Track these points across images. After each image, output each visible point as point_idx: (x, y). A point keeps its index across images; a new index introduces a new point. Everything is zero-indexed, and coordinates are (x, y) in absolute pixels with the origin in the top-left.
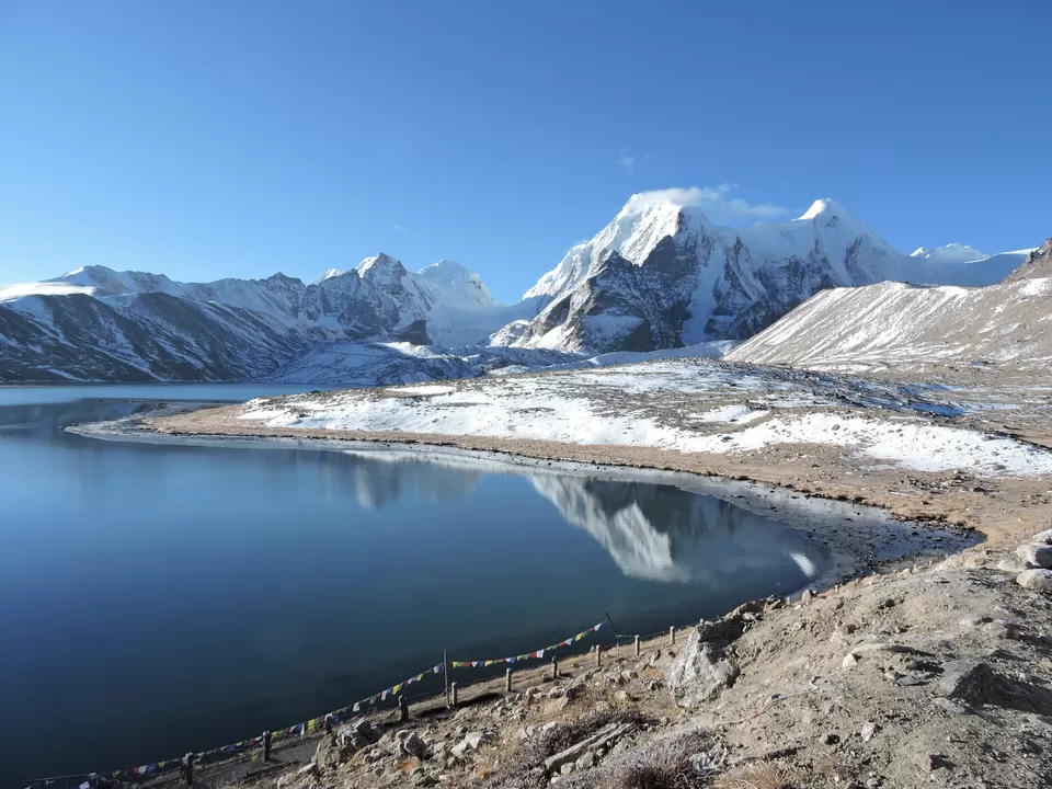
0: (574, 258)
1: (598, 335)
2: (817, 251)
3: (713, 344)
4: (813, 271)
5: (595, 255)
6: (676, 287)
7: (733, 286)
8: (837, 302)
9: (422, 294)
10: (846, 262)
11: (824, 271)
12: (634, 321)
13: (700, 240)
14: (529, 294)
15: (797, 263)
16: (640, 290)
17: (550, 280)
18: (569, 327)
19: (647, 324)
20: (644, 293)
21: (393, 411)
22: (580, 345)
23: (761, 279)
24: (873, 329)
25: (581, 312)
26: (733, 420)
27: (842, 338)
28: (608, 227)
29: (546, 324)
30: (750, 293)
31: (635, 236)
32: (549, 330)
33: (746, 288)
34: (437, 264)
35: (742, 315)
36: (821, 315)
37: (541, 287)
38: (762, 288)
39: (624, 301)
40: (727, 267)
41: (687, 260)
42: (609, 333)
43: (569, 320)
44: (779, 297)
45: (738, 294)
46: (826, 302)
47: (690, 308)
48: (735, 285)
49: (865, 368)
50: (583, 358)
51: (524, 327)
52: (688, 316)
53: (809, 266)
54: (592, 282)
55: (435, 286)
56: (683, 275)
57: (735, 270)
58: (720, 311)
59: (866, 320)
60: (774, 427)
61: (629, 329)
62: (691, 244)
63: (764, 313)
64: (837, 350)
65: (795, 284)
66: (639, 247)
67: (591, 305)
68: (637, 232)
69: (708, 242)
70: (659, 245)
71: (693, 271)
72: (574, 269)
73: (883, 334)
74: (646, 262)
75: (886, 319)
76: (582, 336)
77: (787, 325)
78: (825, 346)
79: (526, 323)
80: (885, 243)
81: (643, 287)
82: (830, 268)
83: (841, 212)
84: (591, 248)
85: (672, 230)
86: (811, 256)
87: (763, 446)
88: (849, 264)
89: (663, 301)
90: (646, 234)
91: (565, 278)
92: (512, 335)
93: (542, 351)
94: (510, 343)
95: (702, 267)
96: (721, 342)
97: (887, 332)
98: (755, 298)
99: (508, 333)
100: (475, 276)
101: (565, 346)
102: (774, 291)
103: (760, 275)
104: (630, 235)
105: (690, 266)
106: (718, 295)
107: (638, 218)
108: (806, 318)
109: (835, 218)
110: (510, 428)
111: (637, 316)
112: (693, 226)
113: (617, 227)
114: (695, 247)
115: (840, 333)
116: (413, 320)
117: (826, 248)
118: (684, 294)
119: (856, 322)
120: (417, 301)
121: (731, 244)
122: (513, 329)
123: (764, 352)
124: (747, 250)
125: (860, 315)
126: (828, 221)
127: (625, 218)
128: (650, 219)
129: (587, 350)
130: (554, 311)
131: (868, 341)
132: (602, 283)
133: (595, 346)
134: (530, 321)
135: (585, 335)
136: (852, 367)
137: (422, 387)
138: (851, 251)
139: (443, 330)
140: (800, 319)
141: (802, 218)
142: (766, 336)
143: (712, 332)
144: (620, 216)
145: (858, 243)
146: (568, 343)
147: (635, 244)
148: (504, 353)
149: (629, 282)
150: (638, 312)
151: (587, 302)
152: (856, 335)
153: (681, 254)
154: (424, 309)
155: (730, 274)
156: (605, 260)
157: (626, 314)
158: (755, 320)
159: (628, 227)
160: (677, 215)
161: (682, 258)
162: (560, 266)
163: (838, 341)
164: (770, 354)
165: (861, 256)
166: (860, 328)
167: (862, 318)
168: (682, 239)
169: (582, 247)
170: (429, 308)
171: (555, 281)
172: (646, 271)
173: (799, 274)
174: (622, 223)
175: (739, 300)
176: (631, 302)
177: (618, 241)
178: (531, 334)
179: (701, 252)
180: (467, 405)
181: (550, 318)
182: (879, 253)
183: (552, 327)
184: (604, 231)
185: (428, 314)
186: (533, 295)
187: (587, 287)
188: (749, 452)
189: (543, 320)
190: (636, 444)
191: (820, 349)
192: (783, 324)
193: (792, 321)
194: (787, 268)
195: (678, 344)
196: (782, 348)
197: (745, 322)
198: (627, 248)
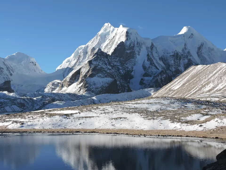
0: (80, 52)
1: (94, 86)
2: (185, 48)
3: (146, 90)
4: (184, 57)
5: (89, 50)
6: (126, 64)
7: (151, 64)
8: (199, 71)
9: (8, 68)
10: (198, 53)
11: (189, 57)
12: (109, 80)
13: (136, 43)
14: (59, 68)
15: (177, 54)
16: (111, 66)
17: (69, 61)
18: (80, 83)
19: (115, 81)
20: (113, 67)
21: (61, 121)
22: (86, 91)
23: (162, 61)
24: (216, 82)
25: (85, 76)
26: (198, 119)
27: (204, 86)
28: (95, 38)
29: (70, 82)
30: (158, 67)
31: (107, 42)
32: (71, 84)
33: (157, 65)
34: (15, 54)
35: (156, 77)
36: (193, 77)
37: (64, 65)
38: (163, 65)
39: (105, 71)
40: (148, 55)
41: (131, 53)
42: (99, 85)
43: (80, 80)
44: (170, 68)
45: (153, 67)
46: (194, 71)
47: (132, 73)
48: (152, 64)
49: (217, 99)
50: (88, 97)
51: (59, 83)
52: (132, 77)
53: (182, 55)
54: (90, 62)
55: (14, 64)
56: (129, 59)
57: (151, 56)
58: (146, 75)
59: (212, 78)
60: (217, 121)
61: (107, 84)
62: (132, 45)
63: (165, 76)
64: (202, 91)
65: (177, 63)
66: (109, 47)
67: (90, 73)
68: (108, 40)
69: (139, 45)
70: (118, 46)
71: (133, 57)
72: (80, 56)
73: (220, 85)
74: (113, 53)
75: (221, 78)
76: (87, 87)
77: (179, 81)
78: (196, 90)
79: (59, 81)
80: (213, 45)
81: (112, 64)
82: (191, 56)
83: (194, 32)
84: (88, 47)
85: (123, 39)
86: (183, 50)
87: (215, 127)
88: (199, 54)
89: (121, 71)
90: (112, 41)
91: (76, 61)
92: (53, 87)
93: (69, 94)
94: (52, 91)
95: (137, 55)
96: (149, 89)
97: (222, 84)
98: (160, 69)
99: (51, 86)
100: (33, 60)
101: (79, 91)
102: (168, 66)
103: (162, 59)
104: (105, 41)
105: (132, 55)
106: (144, 68)
107: (108, 34)
108: (187, 78)
109: (192, 34)
110: (113, 125)
111: (111, 77)
112: (133, 37)
113: (99, 38)
114: (134, 47)
115: (202, 84)
116: (4, 81)
117: (189, 47)
118: (130, 67)
119: (208, 79)
120: (5, 71)
121: (149, 45)
122: (53, 84)
123: (170, 93)
124: (156, 48)
125: (210, 77)
126: (189, 35)
127: (102, 33)
128: (114, 34)
129: (89, 93)
130: (73, 75)
131: (214, 88)
132: (94, 63)
133: (93, 92)
134: (61, 80)
135: (87, 86)
136: (212, 99)
137: (64, 111)
138: (199, 48)
139: (18, 85)
140: (184, 79)
141: (179, 34)
142: (171, 86)
143: (143, 85)
144: (100, 33)
145: (202, 45)
146: (80, 90)
147: (107, 45)
148: (53, 95)
149: (106, 62)
150: (111, 75)
151: (88, 71)
152: (209, 85)
153: (128, 50)
154: (9, 75)
155: (149, 59)
156: (95, 52)
157: (106, 77)
158: (161, 79)
159: (104, 38)
160: (126, 32)
161: (128, 52)
162: (73, 55)
163: (201, 88)
164: (173, 94)
165: (203, 50)
166: (210, 82)
167: (210, 78)
168: (128, 43)
169: (83, 46)
170: (11, 75)
171: (71, 62)
172: (113, 58)
173: (178, 58)
174: (101, 36)
175: (154, 70)
176: (108, 71)
177: (99, 44)
178: (62, 86)
179: (136, 49)
180: (90, 117)
181: (71, 79)
182: (211, 50)
183: (72, 83)
184: (93, 39)
185: (11, 78)
186: (61, 68)
187: (88, 65)
188: (211, 130)
189: (68, 80)
190: (165, 129)
191: (194, 91)
192: (177, 81)
193: (181, 79)
194: (173, 56)
195: (129, 90)
196: (178, 91)
197: (157, 79)
198: (104, 47)
